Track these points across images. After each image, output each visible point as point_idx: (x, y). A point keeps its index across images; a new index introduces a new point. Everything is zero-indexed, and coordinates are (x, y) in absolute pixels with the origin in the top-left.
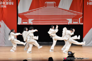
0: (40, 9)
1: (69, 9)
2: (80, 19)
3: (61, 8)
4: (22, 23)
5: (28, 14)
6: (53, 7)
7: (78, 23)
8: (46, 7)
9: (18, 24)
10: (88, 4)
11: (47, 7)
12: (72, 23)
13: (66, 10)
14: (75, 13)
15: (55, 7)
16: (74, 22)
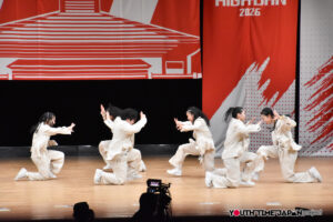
1: (150, 19)
2: (189, 58)
3: (121, 17)
6: (92, 13)
7: (185, 72)
8: (63, 11)
10: (217, 4)
11: (68, 12)
12: (164, 72)
13: (139, 25)
14: (171, 36)
15: (97, 11)
16: (168, 71)
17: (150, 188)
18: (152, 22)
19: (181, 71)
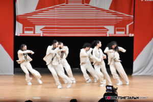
0: (57, 7)
1: (109, 8)
2: (128, 26)
3: (95, 6)
4: (23, 33)
5: (35, 17)
6: (81, 4)
7: (126, 33)
8: (67, 3)
9: (16, 34)
11: (69, 4)
12: (115, 33)
13: (103, 10)
14: (119, 15)
15: (83, 3)
16: (117, 33)
17: (107, 90)
18: (110, 9)
19: (123, 33)
